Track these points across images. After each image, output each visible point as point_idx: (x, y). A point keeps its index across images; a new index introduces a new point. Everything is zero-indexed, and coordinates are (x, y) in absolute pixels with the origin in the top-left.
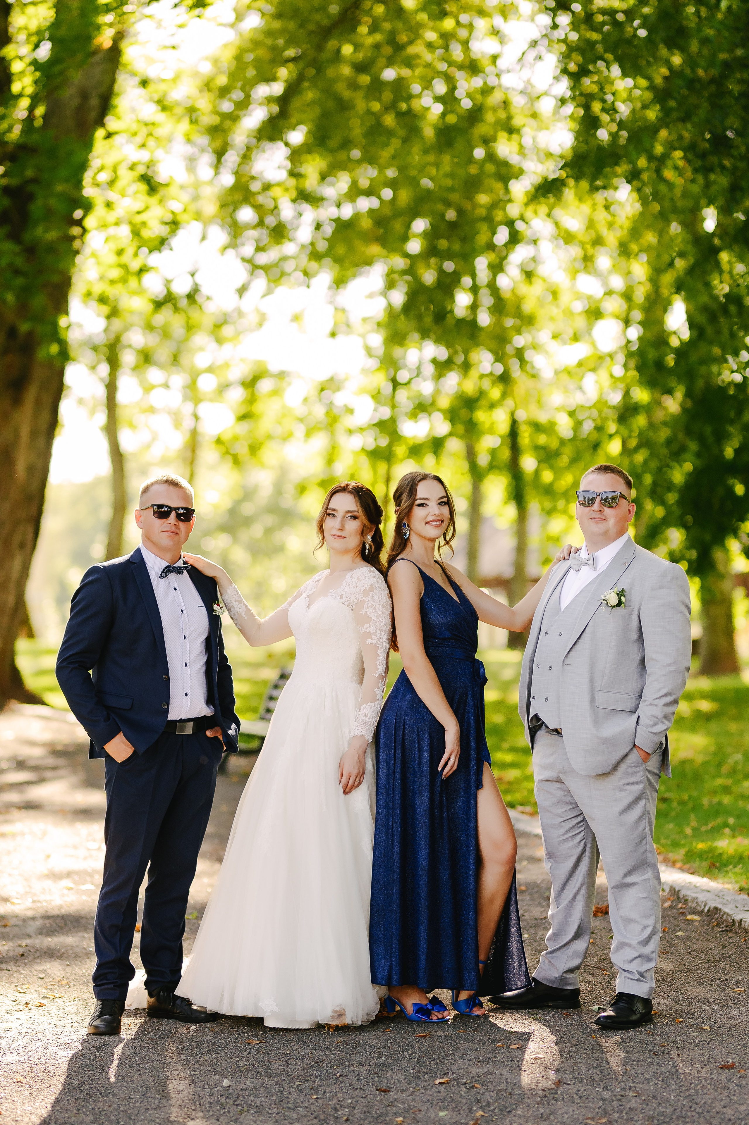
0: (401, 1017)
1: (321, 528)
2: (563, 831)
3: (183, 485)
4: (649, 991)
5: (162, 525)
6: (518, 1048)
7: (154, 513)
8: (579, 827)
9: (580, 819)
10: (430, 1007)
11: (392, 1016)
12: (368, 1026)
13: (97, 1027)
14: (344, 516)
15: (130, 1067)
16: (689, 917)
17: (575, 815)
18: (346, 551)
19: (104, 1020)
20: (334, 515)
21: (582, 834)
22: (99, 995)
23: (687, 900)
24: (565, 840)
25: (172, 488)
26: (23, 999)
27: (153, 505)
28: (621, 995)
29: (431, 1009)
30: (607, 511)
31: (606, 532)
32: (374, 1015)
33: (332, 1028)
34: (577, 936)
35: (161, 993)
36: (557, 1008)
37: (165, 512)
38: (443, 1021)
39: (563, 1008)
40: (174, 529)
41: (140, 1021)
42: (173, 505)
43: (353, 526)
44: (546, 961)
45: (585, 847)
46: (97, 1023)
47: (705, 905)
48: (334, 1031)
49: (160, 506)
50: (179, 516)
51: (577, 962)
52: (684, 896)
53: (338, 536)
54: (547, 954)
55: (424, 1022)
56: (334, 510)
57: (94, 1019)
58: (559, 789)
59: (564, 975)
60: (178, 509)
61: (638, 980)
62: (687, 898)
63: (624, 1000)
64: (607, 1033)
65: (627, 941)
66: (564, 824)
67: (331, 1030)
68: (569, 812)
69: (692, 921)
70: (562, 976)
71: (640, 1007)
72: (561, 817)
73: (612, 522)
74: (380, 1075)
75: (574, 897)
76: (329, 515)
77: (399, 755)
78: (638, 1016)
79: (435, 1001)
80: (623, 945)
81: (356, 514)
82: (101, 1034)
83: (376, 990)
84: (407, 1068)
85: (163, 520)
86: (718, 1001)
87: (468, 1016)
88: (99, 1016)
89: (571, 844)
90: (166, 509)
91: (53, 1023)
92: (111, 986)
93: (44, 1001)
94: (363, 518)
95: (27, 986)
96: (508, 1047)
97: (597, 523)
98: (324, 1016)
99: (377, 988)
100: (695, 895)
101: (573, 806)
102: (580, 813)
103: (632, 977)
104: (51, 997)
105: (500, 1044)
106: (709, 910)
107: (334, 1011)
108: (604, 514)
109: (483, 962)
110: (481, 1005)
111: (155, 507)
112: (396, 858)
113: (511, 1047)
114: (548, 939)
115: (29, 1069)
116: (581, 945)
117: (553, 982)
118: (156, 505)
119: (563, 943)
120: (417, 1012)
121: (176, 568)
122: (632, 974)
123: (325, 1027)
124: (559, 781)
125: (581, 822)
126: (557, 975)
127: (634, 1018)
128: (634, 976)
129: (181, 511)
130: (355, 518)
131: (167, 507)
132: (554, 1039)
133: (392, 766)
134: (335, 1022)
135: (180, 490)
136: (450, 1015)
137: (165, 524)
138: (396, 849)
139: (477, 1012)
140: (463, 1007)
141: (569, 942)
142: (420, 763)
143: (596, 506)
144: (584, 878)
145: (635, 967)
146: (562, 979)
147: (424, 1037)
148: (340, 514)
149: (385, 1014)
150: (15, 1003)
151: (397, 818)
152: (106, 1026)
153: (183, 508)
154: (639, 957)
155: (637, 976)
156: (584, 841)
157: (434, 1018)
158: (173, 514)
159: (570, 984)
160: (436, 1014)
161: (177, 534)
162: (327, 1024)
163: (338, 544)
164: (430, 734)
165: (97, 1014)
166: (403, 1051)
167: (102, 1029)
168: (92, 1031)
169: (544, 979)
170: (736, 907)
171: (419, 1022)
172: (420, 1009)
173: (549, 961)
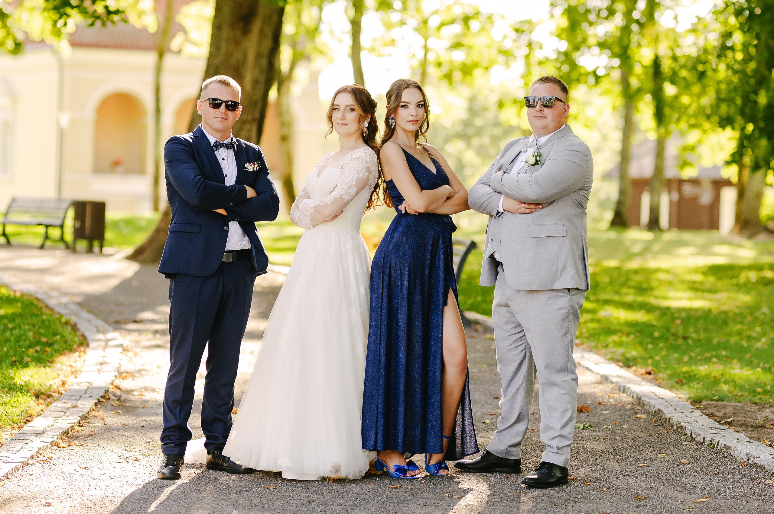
0: (386, 475)
1: (330, 119)
2: (509, 342)
3: (232, 85)
4: (565, 461)
5: (215, 113)
6: (459, 497)
7: (210, 104)
8: (521, 341)
9: (522, 334)
10: (406, 468)
11: (379, 473)
12: (359, 480)
13: (164, 474)
14: (345, 109)
15: (174, 501)
16: (638, 416)
17: (518, 331)
18: (349, 135)
19: (170, 469)
20: (339, 109)
21: (524, 345)
22: (165, 451)
23: (644, 404)
24: (511, 350)
25: (223, 87)
26: (126, 454)
27: (209, 99)
28: (544, 463)
29: (407, 469)
30: (546, 111)
31: (546, 127)
32: (364, 472)
33: (331, 480)
34: (518, 420)
35: (216, 452)
36: (504, 473)
37: (218, 103)
38: (414, 479)
39: (507, 473)
40: (223, 116)
41: (199, 472)
42: (224, 99)
43: (352, 116)
44: (497, 438)
45: (525, 355)
46: (165, 470)
47: (654, 408)
48: (333, 482)
49: (215, 100)
50: (228, 107)
51: (518, 439)
52: (643, 401)
53: (342, 124)
54: (497, 432)
55: (402, 479)
56: (338, 105)
57: (162, 468)
58: (507, 312)
59: (508, 448)
60: (228, 102)
61: (556, 453)
62: (644, 403)
63: (546, 467)
64: (530, 490)
65: (551, 425)
66: (510, 337)
67: (331, 482)
68: (514, 329)
69: (640, 418)
70: (507, 450)
71: (558, 474)
72: (508, 332)
73: (550, 119)
74: (349, 512)
75: (517, 392)
76: (335, 109)
77: (386, 285)
78: (555, 479)
79: (411, 464)
80: (548, 428)
81: (353, 107)
82: (166, 479)
83: (366, 454)
84: (371, 508)
85: (216, 110)
86: (624, 472)
87: (436, 475)
88: (165, 467)
89: (514, 353)
90: (219, 101)
91: (137, 471)
92: (173, 445)
93: (141, 457)
94: (359, 111)
95: (134, 447)
96: (452, 496)
97: (539, 119)
98: (326, 471)
99: (367, 452)
100: (649, 401)
101: (515, 325)
102: (522, 330)
103: (552, 451)
104: (148, 455)
105: (447, 495)
106: (655, 412)
107: (333, 467)
108: (544, 113)
109: (447, 437)
110: (447, 468)
111: (211, 100)
112: (383, 358)
113: (454, 497)
114: (499, 422)
115: (101, 499)
116: (521, 427)
117: (501, 453)
118: (211, 98)
119: (508, 425)
120: (397, 471)
121: (225, 144)
122: (553, 449)
123: (326, 480)
124: (507, 306)
125: (523, 336)
126: (503, 448)
127: (552, 480)
128: (554, 450)
129: (230, 103)
130: (353, 110)
131: (219, 100)
132: (488, 492)
133: (381, 291)
134: (333, 476)
135: (229, 88)
136: (421, 475)
137: (218, 112)
138: (383, 352)
139: (442, 473)
140: (433, 469)
141: (513, 425)
142: (402, 289)
143: (538, 108)
144: (524, 378)
145: (556, 443)
146: (507, 452)
147: (395, 488)
148: (342, 108)
149: (374, 472)
150: (120, 458)
151: (384, 328)
152: (170, 473)
153: (231, 101)
154: (558, 436)
155: (556, 450)
156: (524, 351)
157: (409, 475)
158: (223, 105)
159: (513, 455)
160: (410, 472)
161: (226, 119)
162: (328, 477)
163: (343, 130)
164: (409, 268)
165: (164, 465)
166: (374, 497)
167: (168, 475)
168: (161, 477)
169: (494, 451)
170: (675, 409)
171: (397, 479)
172: (400, 470)
173: (499, 438)
